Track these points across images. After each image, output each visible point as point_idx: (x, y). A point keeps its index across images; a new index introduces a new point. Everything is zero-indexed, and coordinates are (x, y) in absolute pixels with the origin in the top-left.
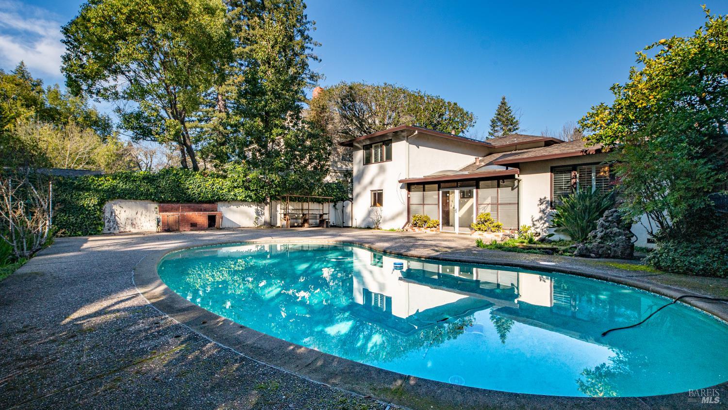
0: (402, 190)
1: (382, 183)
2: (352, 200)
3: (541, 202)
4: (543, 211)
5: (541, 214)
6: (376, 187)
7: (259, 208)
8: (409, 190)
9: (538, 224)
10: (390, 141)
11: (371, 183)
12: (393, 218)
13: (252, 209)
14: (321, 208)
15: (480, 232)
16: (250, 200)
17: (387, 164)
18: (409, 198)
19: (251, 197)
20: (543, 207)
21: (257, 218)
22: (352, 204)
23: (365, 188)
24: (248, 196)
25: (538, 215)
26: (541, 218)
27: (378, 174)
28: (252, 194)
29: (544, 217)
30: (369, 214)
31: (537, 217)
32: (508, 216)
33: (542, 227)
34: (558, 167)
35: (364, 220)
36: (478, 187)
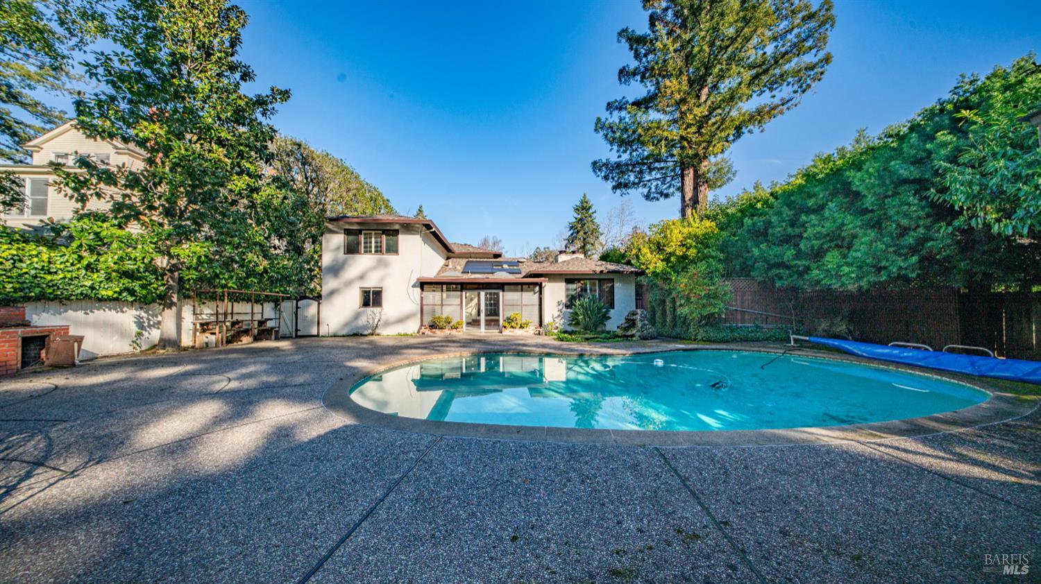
0: (415, 289)
1: (382, 279)
2: (318, 298)
3: (559, 303)
4: (560, 311)
5: (559, 313)
6: (371, 283)
7: (143, 314)
8: (422, 289)
9: (557, 320)
10: (396, 232)
11: (362, 277)
12: (401, 320)
13: (127, 318)
14: (249, 310)
15: (512, 329)
16: (130, 299)
17: (391, 258)
18: (422, 298)
19: (132, 292)
20: (560, 307)
21: (139, 335)
22: (319, 304)
23: (349, 283)
24: (127, 289)
25: (557, 314)
26: (559, 316)
27: (375, 268)
28: (136, 285)
29: (562, 315)
30: (357, 316)
31: (556, 315)
32: (531, 315)
33: (560, 323)
34: (570, 279)
35: (347, 324)
36: (503, 291)
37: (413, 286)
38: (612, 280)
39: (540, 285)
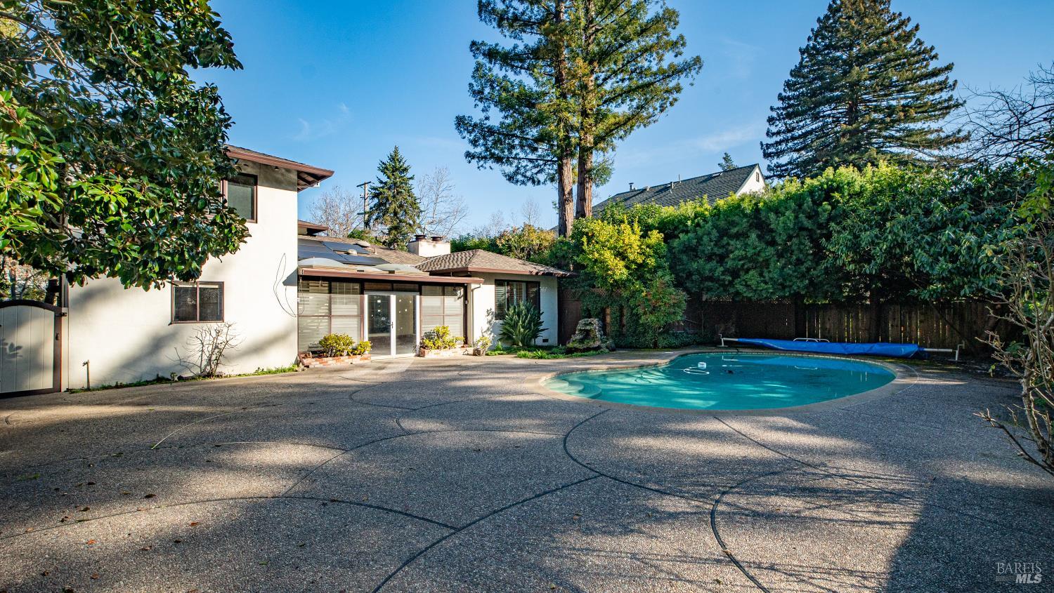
0: (289, 287)
3: (488, 312)
4: (489, 322)
8: (298, 288)
9: (487, 335)
20: (489, 317)
25: (486, 326)
26: (488, 329)
29: (492, 328)
30: (157, 344)
31: (485, 329)
32: (455, 330)
33: (489, 337)
34: (499, 280)
35: (130, 364)
36: (421, 294)
37: (286, 283)
38: (537, 284)
39: (465, 287)
